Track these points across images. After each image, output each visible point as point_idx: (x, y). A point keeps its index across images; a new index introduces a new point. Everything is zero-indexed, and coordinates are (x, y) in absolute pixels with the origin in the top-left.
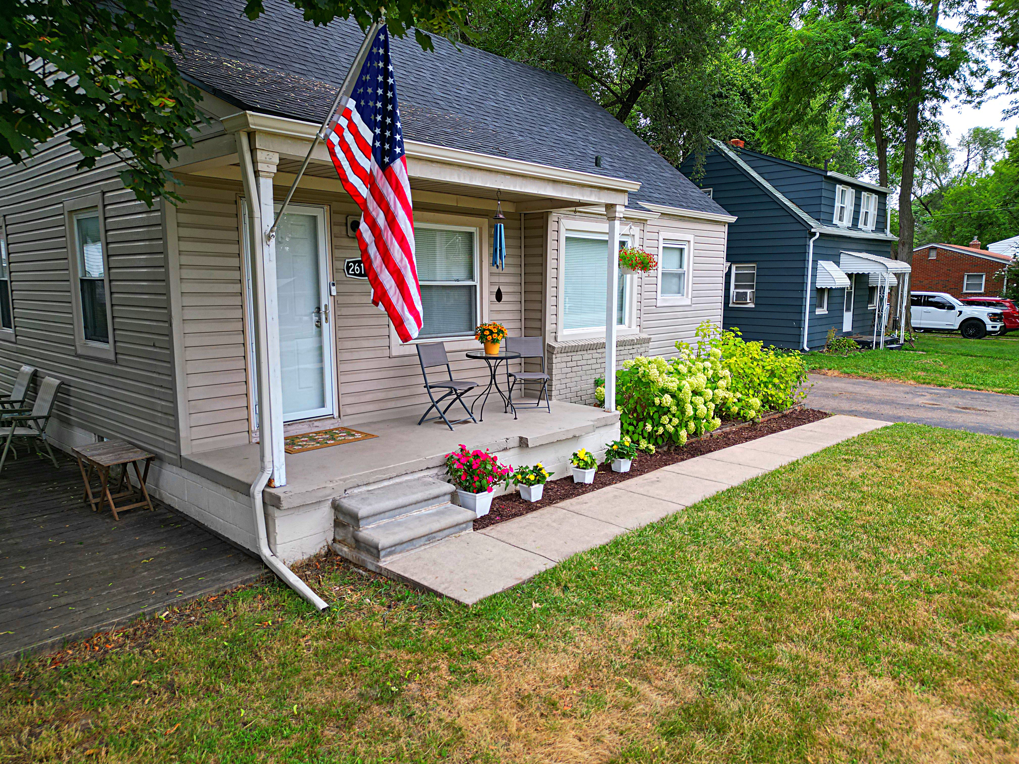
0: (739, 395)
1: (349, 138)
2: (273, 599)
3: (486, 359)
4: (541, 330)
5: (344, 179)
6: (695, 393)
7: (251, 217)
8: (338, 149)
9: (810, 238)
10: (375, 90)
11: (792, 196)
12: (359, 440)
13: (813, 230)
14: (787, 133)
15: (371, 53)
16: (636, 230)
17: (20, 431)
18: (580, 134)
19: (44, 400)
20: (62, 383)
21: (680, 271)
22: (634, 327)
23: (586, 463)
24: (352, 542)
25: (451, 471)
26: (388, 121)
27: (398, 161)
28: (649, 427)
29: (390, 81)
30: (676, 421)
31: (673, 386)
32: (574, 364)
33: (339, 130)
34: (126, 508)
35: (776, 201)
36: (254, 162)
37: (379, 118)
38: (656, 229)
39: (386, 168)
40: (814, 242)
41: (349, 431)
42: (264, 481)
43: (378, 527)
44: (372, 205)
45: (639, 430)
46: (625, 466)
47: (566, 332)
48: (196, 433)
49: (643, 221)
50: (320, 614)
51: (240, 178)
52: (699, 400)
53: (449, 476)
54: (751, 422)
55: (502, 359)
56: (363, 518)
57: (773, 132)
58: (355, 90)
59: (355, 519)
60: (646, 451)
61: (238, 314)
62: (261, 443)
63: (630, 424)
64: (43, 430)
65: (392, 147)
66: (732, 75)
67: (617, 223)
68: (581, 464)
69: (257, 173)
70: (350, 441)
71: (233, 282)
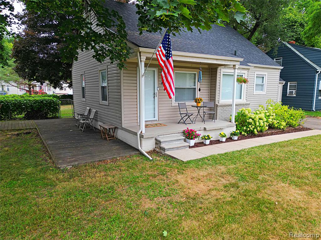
0: (278, 121)
1: (161, 53)
2: (141, 157)
3: (197, 107)
4: (215, 100)
5: (159, 62)
6: (260, 119)
7: (139, 71)
8: (158, 55)
9: (317, 73)
10: (166, 42)
11: (311, 59)
12: (162, 126)
13: (317, 71)
14: (314, 37)
15: (166, 34)
16: (246, 72)
17: (87, 122)
18: (232, 44)
19: (92, 115)
20: (96, 111)
21: (262, 84)
22: (245, 100)
23: (223, 136)
24: (159, 147)
25: (184, 134)
26: (169, 49)
27: (171, 58)
28: (245, 128)
29: (170, 40)
30: (253, 127)
31: (253, 117)
32: (224, 110)
33: (159, 51)
34: (110, 139)
35: (304, 61)
36: (140, 59)
37: (167, 48)
38: (254, 71)
39: (168, 60)
40: (318, 74)
41: (160, 124)
42: (140, 132)
43: (165, 145)
44: (164, 68)
45: (242, 129)
46: (236, 138)
47: (222, 101)
48: (126, 122)
49: (249, 69)
50: (151, 161)
51: (137, 62)
52: (261, 121)
53: (184, 135)
54: (282, 130)
55: (201, 107)
56: (162, 142)
57: (309, 37)
58: (162, 42)
59: (160, 142)
60: (244, 135)
61: (136, 94)
62: (140, 125)
63: (240, 127)
64: (92, 122)
65: (169, 55)
66: (297, 18)
67: (236, 70)
68: (222, 136)
69: (141, 61)
70: (160, 126)
71: (135, 86)
